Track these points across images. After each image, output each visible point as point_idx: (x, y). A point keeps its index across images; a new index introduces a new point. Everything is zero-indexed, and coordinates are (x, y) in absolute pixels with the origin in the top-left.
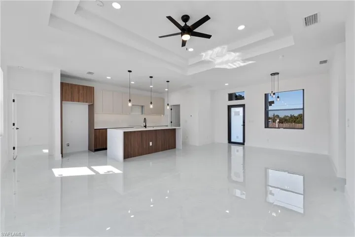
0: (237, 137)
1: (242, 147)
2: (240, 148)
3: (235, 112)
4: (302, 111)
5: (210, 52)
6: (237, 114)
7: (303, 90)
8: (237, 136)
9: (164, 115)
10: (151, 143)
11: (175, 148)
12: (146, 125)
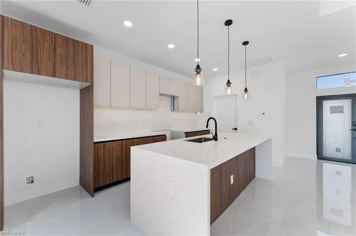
9: (202, 112)
10: (232, 177)
11: (254, 177)
12: (216, 135)
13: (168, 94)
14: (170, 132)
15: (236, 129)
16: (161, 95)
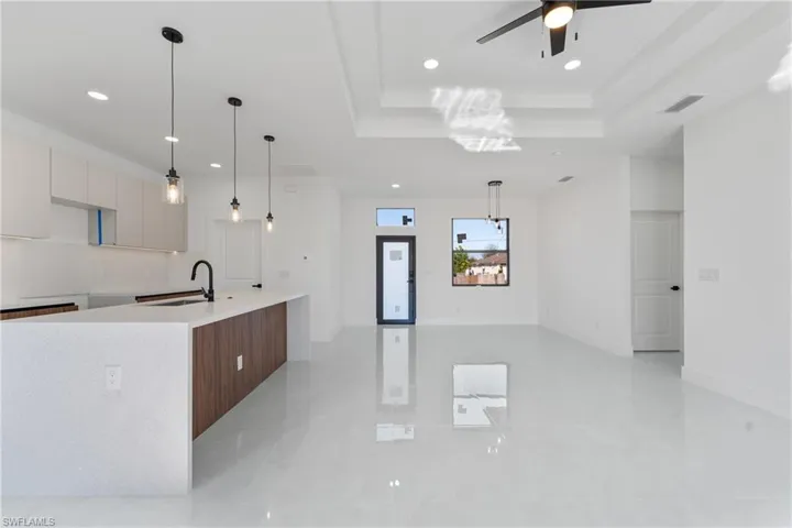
0: (397, 309)
1: (407, 330)
2: (404, 332)
3: (392, 253)
4: (505, 254)
5: (456, 93)
6: (396, 256)
7: (508, 220)
8: (396, 305)
9: (183, 250)
10: (240, 359)
11: (285, 360)
12: (211, 291)
13: (85, 202)
14: (86, 298)
15: (259, 286)
16: (55, 200)
